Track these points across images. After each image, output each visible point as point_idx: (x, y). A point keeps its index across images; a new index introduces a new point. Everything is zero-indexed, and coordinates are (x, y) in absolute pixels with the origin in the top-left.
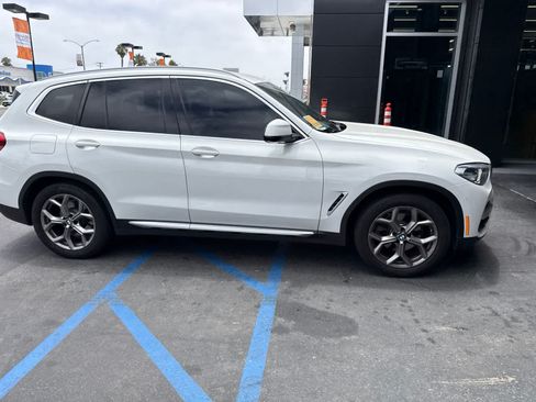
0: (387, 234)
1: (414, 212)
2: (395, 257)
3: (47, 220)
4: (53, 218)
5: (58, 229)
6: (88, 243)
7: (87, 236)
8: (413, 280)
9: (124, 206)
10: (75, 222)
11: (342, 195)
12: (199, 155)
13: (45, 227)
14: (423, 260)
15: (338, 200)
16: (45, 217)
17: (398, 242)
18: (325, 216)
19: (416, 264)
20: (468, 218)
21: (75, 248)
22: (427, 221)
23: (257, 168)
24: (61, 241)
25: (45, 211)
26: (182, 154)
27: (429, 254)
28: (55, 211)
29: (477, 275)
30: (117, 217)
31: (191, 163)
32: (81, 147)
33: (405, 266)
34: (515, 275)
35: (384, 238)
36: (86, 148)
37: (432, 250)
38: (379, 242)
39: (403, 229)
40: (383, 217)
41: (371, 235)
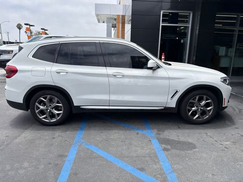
0: (194, 107)
1: (205, 97)
2: (197, 116)
3: (39, 109)
4: (41, 107)
6: (58, 118)
7: (58, 115)
8: (204, 125)
9: (79, 99)
10: (52, 109)
11: (177, 91)
12: (115, 76)
13: (37, 111)
14: (207, 116)
15: (175, 93)
16: (37, 106)
17: (198, 110)
18: (169, 100)
19: (205, 118)
20: (224, 99)
21: (52, 121)
22: (210, 101)
23: (141, 80)
24: (44, 118)
25: (37, 104)
26: (108, 76)
27: (210, 114)
29: (227, 122)
30: (75, 105)
31: (112, 80)
32: (59, 73)
33: (201, 120)
35: (193, 109)
36: (61, 74)
37: (211, 112)
38: (191, 110)
39: (200, 104)
40: (192, 100)
41: (188, 107)
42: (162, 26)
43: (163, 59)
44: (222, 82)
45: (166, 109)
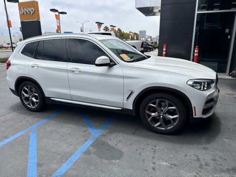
0: (154, 112)
1: (167, 102)
2: (158, 124)
3: (24, 96)
4: (26, 95)
5: (27, 99)
6: (37, 106)
7: (37, 103)
9: (49, 91)
10: (33, 97)
11: (132, 92)
12: (73, 71)
13: (23, 98)
14: (172, 126)
15: (131, 94)
16: (23, 94)
17: (160, 116)
18: (125, 102)
19: (168, 128)
20: (194, 107)
21: (33, 107)
22: (174, 108)
23: (96, 78)
24: (28, 104)
25: (23, 92)
26: (67, 71)
27: (175, 124)
28: (26, 92)
30: (46, 96)
31: (71, 75)
32: (33, 67)
33: (163, 129)
34: (224, 140)
36: (35, 68)
37: (177, 122)
38: (151, 116)
39: (162, 110)
40: (152, 104)
41: (147, 112)
42: (198, 14)
43: (196, 53)
44: (190, 85)
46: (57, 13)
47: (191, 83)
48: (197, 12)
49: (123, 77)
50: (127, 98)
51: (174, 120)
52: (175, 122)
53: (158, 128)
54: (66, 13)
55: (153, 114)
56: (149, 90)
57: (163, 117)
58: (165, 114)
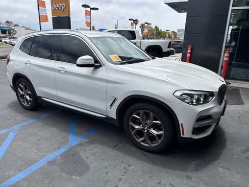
2: (142, 139)
3: (20, 93)
4: (21, 92)
6: (30, 104)
7: (30, 101)
9: (41, 90)
10: (27, 95)
11: (115, 99)
12: (60, 71)
13: (19, 95)
14: (157, 144)
15: (114, 101)
16: (19, 91)
17: (144, 130)
18: (109, 109)
19: (153, 145)
20: (182, 124)
21: (27, 105)
22: (158, 122)
23: (81, 79)
26: (54, 70)
27: (160, 141)
28: (21, 89)
30: (38, 95)
31: (57, 74)
32: (26, 64)
33: (148, 145)
36: (28, 65)
37: (162, 139)
38: (135, 128)
39: (147, 124)
40: (136, 114)
41: (131, 123)
42: (232, 10)
43: (227, 57)
44: (176, 97)
45: (108, 119)
46: (88, 9)
47: (178, 94)
48: (231, 8)
49: (107, 81)
50: (111, 106)
51: (159, 136)
52: (160, 139)
53: (142, 143)
54: (97, 9)
55: (137, 127)
56: (133, 99)
57: (148, 131)
58: (150, 128)
